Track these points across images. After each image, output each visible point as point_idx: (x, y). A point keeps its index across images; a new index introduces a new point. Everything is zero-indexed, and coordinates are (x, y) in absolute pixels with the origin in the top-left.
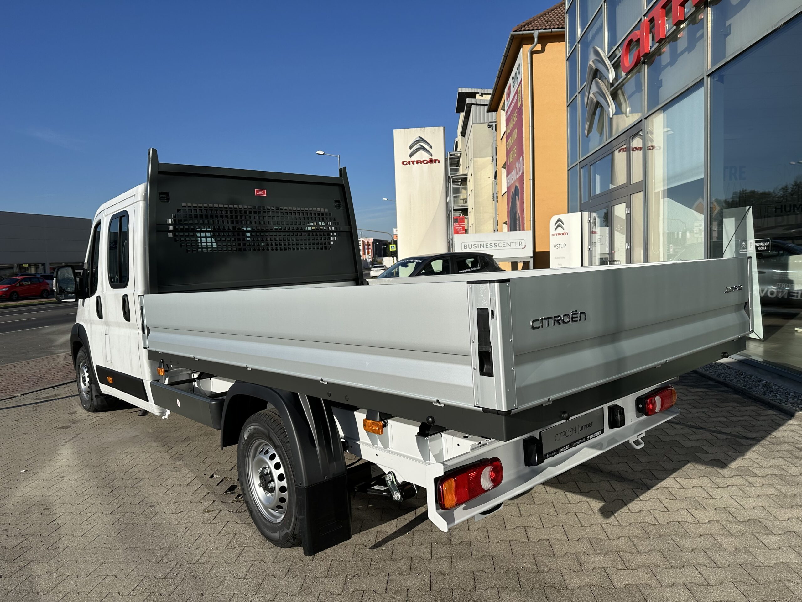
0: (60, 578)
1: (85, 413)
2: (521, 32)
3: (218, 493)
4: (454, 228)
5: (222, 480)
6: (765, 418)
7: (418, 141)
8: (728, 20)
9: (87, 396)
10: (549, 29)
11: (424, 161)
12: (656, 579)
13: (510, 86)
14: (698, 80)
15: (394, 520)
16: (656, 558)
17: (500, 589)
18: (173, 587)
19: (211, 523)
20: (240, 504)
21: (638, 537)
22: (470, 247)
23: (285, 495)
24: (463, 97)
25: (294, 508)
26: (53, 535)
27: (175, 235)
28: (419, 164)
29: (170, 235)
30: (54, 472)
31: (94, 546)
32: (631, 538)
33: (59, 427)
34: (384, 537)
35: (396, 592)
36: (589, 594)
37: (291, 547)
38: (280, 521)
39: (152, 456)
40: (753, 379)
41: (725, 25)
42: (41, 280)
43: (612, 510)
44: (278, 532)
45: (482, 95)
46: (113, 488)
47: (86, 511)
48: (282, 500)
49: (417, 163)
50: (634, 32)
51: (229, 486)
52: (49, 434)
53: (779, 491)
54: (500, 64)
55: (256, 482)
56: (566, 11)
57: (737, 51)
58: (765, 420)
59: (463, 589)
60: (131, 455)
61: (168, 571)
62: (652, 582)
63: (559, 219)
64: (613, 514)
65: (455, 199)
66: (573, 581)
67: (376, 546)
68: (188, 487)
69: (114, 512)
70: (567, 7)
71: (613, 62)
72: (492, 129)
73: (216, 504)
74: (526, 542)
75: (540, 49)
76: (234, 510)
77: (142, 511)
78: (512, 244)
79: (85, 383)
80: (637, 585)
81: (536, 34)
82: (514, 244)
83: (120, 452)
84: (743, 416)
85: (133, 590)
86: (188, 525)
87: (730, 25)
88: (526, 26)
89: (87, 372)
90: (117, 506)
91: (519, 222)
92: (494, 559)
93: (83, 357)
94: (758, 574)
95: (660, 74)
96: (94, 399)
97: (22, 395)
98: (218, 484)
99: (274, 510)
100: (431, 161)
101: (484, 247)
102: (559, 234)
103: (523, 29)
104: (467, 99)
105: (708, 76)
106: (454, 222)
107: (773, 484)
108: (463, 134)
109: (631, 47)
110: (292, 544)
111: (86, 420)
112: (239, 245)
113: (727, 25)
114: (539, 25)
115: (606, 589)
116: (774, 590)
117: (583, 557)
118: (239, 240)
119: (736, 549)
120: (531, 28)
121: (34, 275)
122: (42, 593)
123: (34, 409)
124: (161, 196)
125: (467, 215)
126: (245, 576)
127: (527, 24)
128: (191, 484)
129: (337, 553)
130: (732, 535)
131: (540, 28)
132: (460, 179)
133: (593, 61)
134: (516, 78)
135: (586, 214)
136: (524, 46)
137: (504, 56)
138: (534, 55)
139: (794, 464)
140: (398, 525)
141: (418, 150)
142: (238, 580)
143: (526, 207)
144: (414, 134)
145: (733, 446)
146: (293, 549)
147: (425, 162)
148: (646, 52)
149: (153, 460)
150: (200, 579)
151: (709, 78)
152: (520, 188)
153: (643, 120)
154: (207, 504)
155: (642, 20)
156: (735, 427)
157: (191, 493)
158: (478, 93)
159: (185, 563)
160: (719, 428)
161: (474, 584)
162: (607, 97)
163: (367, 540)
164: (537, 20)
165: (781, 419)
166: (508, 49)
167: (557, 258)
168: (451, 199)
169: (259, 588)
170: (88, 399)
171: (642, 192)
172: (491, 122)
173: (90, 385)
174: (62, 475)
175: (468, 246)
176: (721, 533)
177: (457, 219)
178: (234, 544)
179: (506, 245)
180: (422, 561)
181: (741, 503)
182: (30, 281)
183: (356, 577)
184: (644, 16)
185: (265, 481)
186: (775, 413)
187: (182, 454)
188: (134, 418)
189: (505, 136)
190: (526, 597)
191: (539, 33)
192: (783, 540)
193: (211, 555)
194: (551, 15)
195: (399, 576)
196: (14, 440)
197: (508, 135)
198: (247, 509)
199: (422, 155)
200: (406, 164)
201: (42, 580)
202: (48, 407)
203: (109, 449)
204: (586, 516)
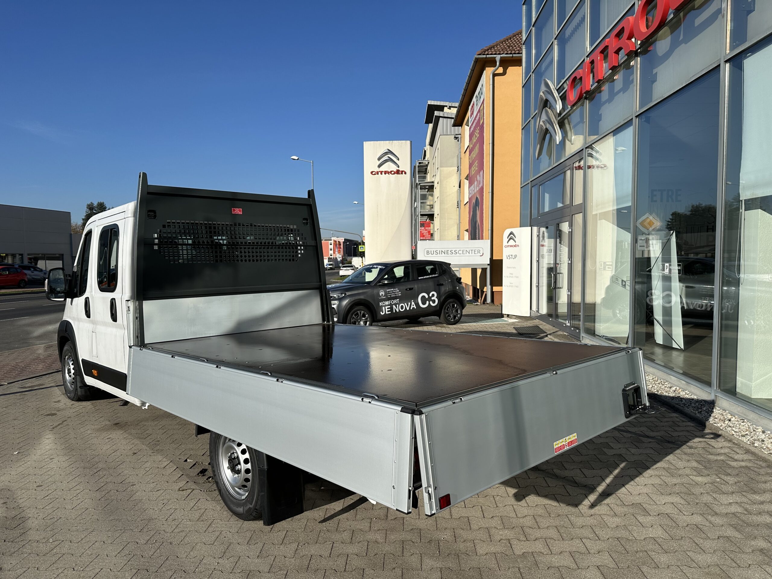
0: (56, 543)
1: (69, 402)
2: (485, 56)
3: (192, 474)
4: (421, 232)
5: (195, 464)
6: (668, 420)
7: (386, 153)
8: (655, 68)
9: (71, 386)
10: (511, 54)
11: (391, 171)
12: (548, 548)
13: (473, 104)
14: (629, 120)
15: (342, 500)
16: (552, 533)
17: (423, 555)
18: (153, 550)
19: (185, 500)
20: (211, 484)
21: (541, 516)
22: (432, 253)
23: (250, 476)
24: (432, 109)
25: (256, 487)
26: (47, 508)
27: (159, 247)
28: (387, 174)
29: (156, 247)
30: (44, 454)
31: (84, 517)
32: (535, 517)
33: (46, 414)
34: (332, 514)
35: (338, 556)
36: (493, 559)
37: (253, 520)
38: (244, 498)
39: (132, 442)
40: (665, 385)
41: (652, 72)
42: (19, 270)
43: (524, 494)
44: (242, 507)
45: (450, 108)
46: (98, 470)
47: (75, 489)
48: (247, 480)
49: (385, 174)
50: (577, 71)
51: (200, 469)
52: (37, 420)
53: (663, 481)
54: (465, 84)
55: (225, 465)
56: (523, 42)
57: (659, 98)
58: (667, 422)
59: (393, 555)
60: (113, 441)
61: (148, 538)
62: (545, 551)
63: (512, 232)
64: (524, 498)
65: (422, 205)
66: (482, 549)
67: (324, 520)
68: (165, 469)
69: (100, 490)
70: (524, 39)
71: (560, 95)
72: (458, 141)
73: (189, 484)
74: (449, 519)
75: (502, 72)
76: (205, 489)
77: (124, 489)
78: (471, 251)
79: (70, 374)
80: (532, 552)
81: (498, 58)
82: (473, 251)
83: (103, 438)
84: (650, 417)
85: (119, 553)
86: (165, 501)
87: (656, 73)
88: (489, 50)
89: (72, 364)
90: (103, 485)
91: (479, 231)
92: (421, 532)
93: (69, 351)
94: (630, 546)
95: (599, 109)
96: (79, 389)
97: (8, 383)
98: (191, 467)
99: (240, 489)
100: (398, 172)
101: (445, 253)
102: (511, 246)
103: (486, 53)
104: (436, 112)
105: (636, 117)
106: (421, 227)
107: (660, 475)
108: (431, 144)
109: (576, 83)
110: (254, 517)
111: (70, 408)
112: (216, 256)
113: (654, 73)
114: (501, 50)
115: (507, 555)
116: (639, 558)
117: (493, 531)
118: (216, 252)
119: (617, 526)
120: (494, 52)
121: (12, 265)
122: (41, 554)
123: (21, 397)
124: (149, 213)
125: (433, 221)
126: (214, 543)
127: (491, 48)
128: (167, 467)
129: (292, 526)
130: (616, 516)
131: (502, 52)
132: (427, 186)
133: (543, 92)
134: (479, 97)
135: (535, 229)
136: (487, 68)
137: (469, 77)
138: (496, 78)
139: (681, 460)
140: (345, 503)
141: (386, 161)
142: (208, 546)
143: (485, 217)
144: (382, 146)
145: (635, 443)
146: (255, 522)
147: (393, 173)
148: (587, 89)
149: (133, 446)
150: (175, 544)
151: (637, 119)
152: (480, 198)
153: (584, 149)
154: (181, 484)
155: (585, 61)
156: (641, 427)
157: (167, 474)
158: (446, 106)
159: (162, 532)
160: (627, 428)
161: (402, 551)
162: (555, 126)
163: (317, 516)
164: (499, 45)
165: (681, 421)
166: (473, 70)
167: (510, 268)
168: (418, 204)
169: (225, 552)
170: (72, 389)
171: (582, 214)
172: (457, 135)
173: (75, 376)
174: (52, 457)
175: (430, 252)
176: (608, 513)
177: (424, 224)
178: (204, 517)
179: (465, 253)
180: (362, 533)
181: (630, 490)
182: (8, 271)
183: (306, 544)
184: (587, 57)
185: (233, 465)
186: (677, 416)
187: (159, 441)
188: (114, 407)
189: (468, 150)
190: (443, 561)
191: (501, 57)
192: (656, 520)
193: (185, 526)
194: (513, 41)
195: (341, 544)
196: (5, 425)
197: (471, 149)
198: (216, 488)
199: (389, 167)
200: (375, 174)
201: (41, 544)
202: (34, 395)
203: (92, 435)
204: (502, 499)
